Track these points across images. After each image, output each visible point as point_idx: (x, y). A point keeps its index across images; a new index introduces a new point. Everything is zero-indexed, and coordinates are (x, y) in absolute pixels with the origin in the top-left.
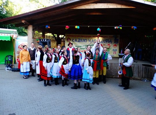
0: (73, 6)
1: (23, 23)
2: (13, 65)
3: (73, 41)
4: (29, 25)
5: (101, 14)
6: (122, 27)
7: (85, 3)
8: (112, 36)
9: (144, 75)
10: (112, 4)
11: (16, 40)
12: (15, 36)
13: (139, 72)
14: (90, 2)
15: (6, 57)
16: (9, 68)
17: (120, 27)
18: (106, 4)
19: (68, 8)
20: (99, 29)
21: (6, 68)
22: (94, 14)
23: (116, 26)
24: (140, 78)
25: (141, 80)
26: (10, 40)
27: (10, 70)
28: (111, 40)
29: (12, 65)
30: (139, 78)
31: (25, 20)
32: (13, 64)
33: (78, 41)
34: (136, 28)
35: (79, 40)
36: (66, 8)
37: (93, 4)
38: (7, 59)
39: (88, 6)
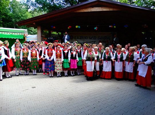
3: (76, 38)
4: (38, 26)
10: (106, 7)
11: (27, 38)
17: (114, 26)
18: (100, 8)
26: (23, 38)
28: (109, 37)
31: (35, 22)
34: (127, 26)
35: (80, 37)
39: (86, 10)
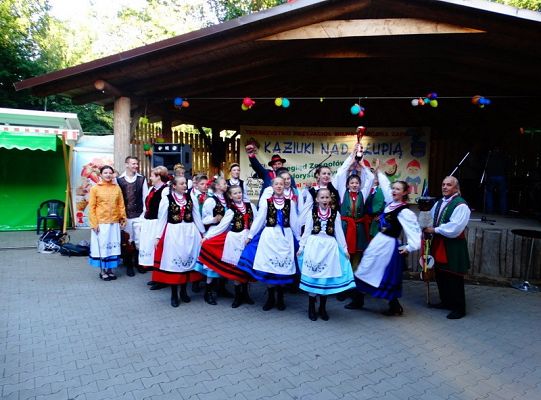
0: (268, 31)
1: (100, 91)
2: (66, 234)
3: (268, 148)
4: (118, 98)
5: (364, 56)
6: (438, 100)
7: (309, 20)
8: (404, 130)
9: (518, 266)
10: (403, 20)
11: (75, 148)
12: (70, 135)
13: (503, 257)
14: (325, 16)
15: (42, 206)
16: (52, 245)
17: (432, 98)
18: (381, 22)
19: (252, 36)
20: (356, 109)
21: (42, 245)
22: (341, 56)
23: (417, 95)
24: (505, 277)
25: (508, 285)
26: (54, 149)
27: (56, 250)
28: (399, 145)
29: (61, 235)
30: (502, 279)
31: (105, 80)
32: (64, 231)
33: (283, 149)
34: (488, 102)
35: (287, 146)
36: (244, 39)
37: (336, 23)
38: (44, 214)
39: (318, 30)
